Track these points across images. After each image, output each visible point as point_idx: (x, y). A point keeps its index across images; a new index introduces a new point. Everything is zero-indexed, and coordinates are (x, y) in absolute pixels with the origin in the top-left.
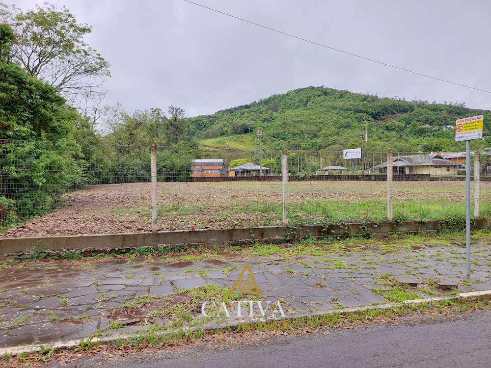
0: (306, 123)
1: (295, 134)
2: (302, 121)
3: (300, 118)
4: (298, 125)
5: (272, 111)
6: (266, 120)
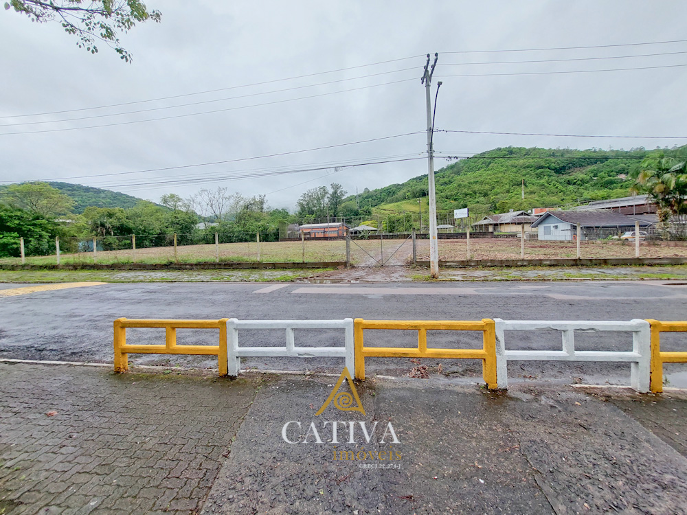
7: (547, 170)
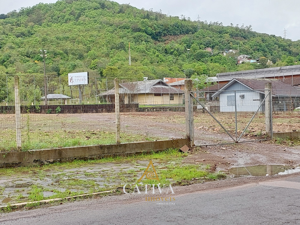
0: (73, 40)
1: (56, 54)
2: (68, 38)
3: (67, 35)
4: (62, 43)
5: (33, 24)
6: (23, 35)
7: (144, 34)
